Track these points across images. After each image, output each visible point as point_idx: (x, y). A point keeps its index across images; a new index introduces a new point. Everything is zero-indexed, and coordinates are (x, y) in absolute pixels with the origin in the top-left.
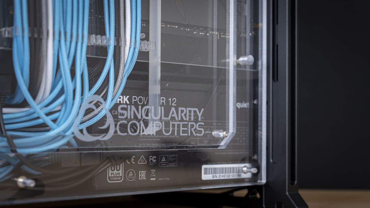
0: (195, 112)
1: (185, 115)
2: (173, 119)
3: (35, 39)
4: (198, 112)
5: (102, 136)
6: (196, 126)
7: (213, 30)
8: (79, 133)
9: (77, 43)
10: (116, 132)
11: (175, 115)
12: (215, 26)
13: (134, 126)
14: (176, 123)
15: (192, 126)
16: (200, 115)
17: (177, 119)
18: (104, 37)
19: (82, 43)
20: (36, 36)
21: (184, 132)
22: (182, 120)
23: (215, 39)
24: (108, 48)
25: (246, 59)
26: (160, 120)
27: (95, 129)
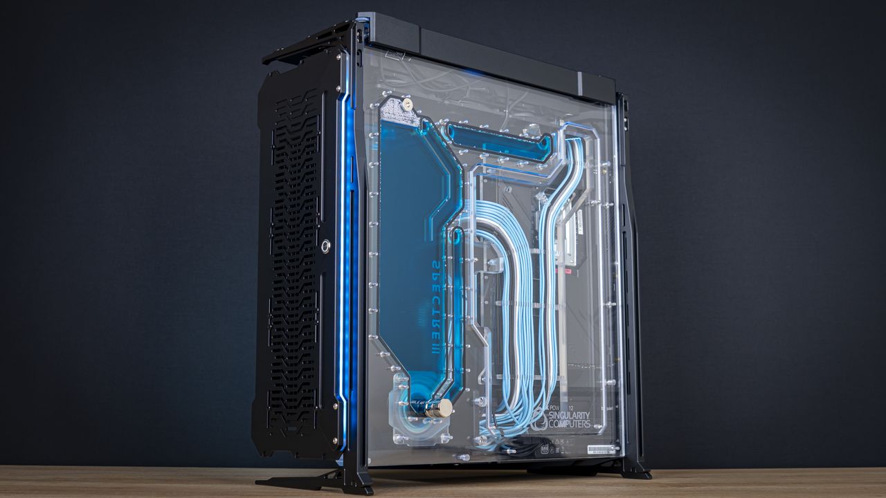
0: (585, 414)
2: (574, 419)
4: (587, 414)
5: (542, 428)
6: (586, 422)
7: (592, 365)
8: (533, 426)
9: (529, 379)
10: (548, 426)
11: (575, 416)
12: (593, 362)
13: (557, 423)
14: (576, 421)
15: (584, 422)
16: (588, 416)
17: (576, 418)
18: (539, 376)
19: (532, 379)
20: (513, 379)
21: (581, 426)
22: (579, 419)
24: (543, 381)
25: (612, 382)
26: (568, 419)
27: (539, 423)
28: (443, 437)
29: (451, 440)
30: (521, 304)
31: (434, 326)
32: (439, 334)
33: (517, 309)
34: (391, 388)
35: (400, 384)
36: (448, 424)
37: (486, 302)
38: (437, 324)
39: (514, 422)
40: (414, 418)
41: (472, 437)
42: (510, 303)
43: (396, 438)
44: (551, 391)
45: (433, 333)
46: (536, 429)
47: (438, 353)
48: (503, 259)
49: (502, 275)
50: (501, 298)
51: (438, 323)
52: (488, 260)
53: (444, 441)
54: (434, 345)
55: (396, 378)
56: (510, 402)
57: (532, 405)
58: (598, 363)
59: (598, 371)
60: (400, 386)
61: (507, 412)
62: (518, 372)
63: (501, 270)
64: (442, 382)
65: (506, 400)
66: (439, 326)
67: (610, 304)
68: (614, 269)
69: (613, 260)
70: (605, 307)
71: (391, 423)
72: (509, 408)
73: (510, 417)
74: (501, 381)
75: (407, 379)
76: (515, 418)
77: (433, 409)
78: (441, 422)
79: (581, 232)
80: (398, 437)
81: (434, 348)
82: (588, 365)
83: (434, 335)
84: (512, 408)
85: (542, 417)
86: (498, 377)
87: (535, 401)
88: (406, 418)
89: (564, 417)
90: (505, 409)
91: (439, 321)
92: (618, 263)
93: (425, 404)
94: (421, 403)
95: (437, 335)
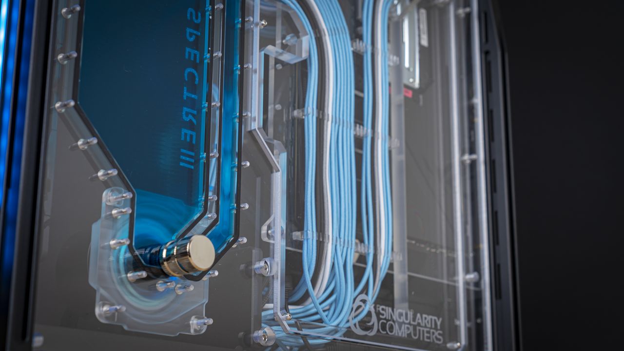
0: (435, 320)
1: (428, 322)
2: (419, 324)
3: (320, 242)
4: (437, 320)
5: (369, 332)
6: (436, 334)
7: (442, 247)
8: (354, 326)
9: (347, 248)
10: (378, 331)
11: (420, 321)
12: (444, 244)
13: (391, 328)
14: (422, 329)
15: (433, 333)
16: (439, 323)
17: (421, 324)
18: (362, 244)
19: (351, 249)
20: (321, 240)
21: (429, 338)
22: (426, 327)
23: (445, 256)
24: (367, 258)
25: (472, 276)
26: (409, 324)
27: (364, 324)
28: (194, 322)
29: (209, 326)
30: (336, 121)
31: (186, 119)
32: (194, 134)
33: (329, 128)
34: (97, 217)
35: (114, 207)
36: (206, 301)
37: (278, 107)
38: (190, 117)
39: (321, 320)
40: (139, 273)
41: (248, 332)
42: (318, 113)
43: (101, 310)
44: (381, 275)
45: (184, 131)
46: (359, 332)
47: (192, 167)
48: (307, 42)
49: (304, 65)
50: (302, 105)
51: (193, 115)
52: (283, 38)
53: (195, 330)
54: (183, 151)
55: (108, 197)
56: (314, 281)
57: (351, 294)
58: (452, 248)
59: (452, 261)
60: (114, 212)
61: (310, 300)
62: (330, 231)
63: (304, 55)
64: (195, 218)
65: (308, 276)
66: (194, 121)
67: (467, 157)
68: (471, 110)
69: (471, 95)
70: (462, 163)
71: (93, 283)
72: (314, 293)
73: (314, 310)
74: (300, 245)
75: (128, 195)
76: (324, 314)
77: (177, 256)
78: (192, 288)
79: (425, 43)
80: (106, 308)
81: (183, 158)
82: (436, 247)
83: (186, 135)
84: (318, 293)
85: (369, 314)
86: (296, 235)
87: (356, 286)
88: (124, 276)
89: (403, 319)
90: (307, 295)
91: (195, 112)
92: (478, 101)
93: (160, 251)
94: (153, 251)
95: (191, 136)
